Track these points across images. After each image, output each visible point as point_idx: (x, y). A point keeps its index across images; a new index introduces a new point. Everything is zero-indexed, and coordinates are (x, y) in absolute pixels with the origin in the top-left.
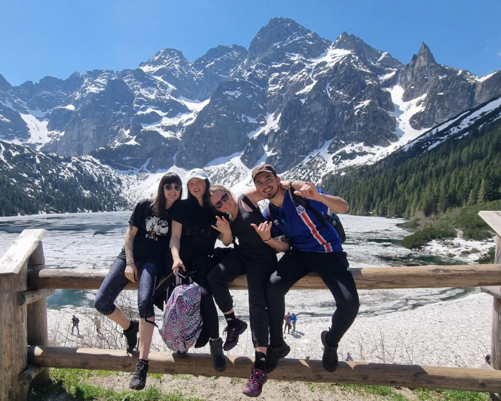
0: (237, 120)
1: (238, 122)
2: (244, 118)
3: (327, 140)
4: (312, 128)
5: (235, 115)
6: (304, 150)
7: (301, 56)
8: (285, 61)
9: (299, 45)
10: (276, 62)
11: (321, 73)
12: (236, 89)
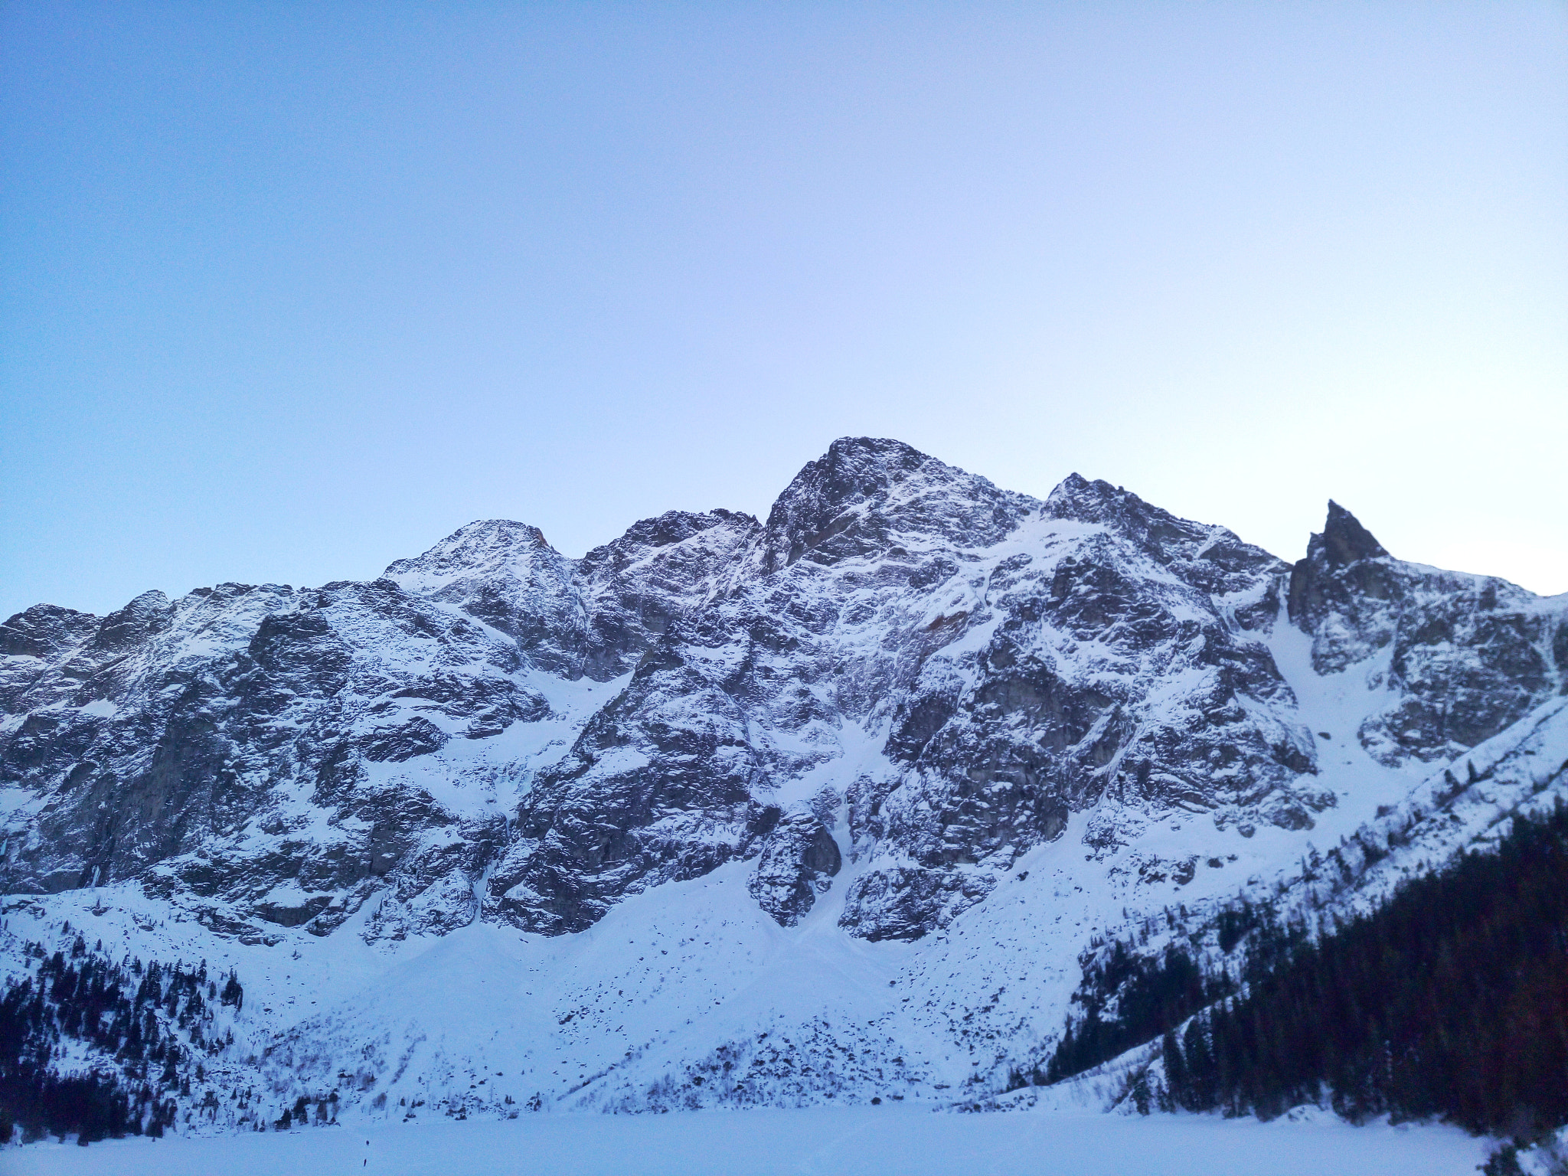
7: (943, 542)
8: (889, 556)
9: (933, 509)
10: (859, 559)
11: (1014, 589)
12: (728, 640)
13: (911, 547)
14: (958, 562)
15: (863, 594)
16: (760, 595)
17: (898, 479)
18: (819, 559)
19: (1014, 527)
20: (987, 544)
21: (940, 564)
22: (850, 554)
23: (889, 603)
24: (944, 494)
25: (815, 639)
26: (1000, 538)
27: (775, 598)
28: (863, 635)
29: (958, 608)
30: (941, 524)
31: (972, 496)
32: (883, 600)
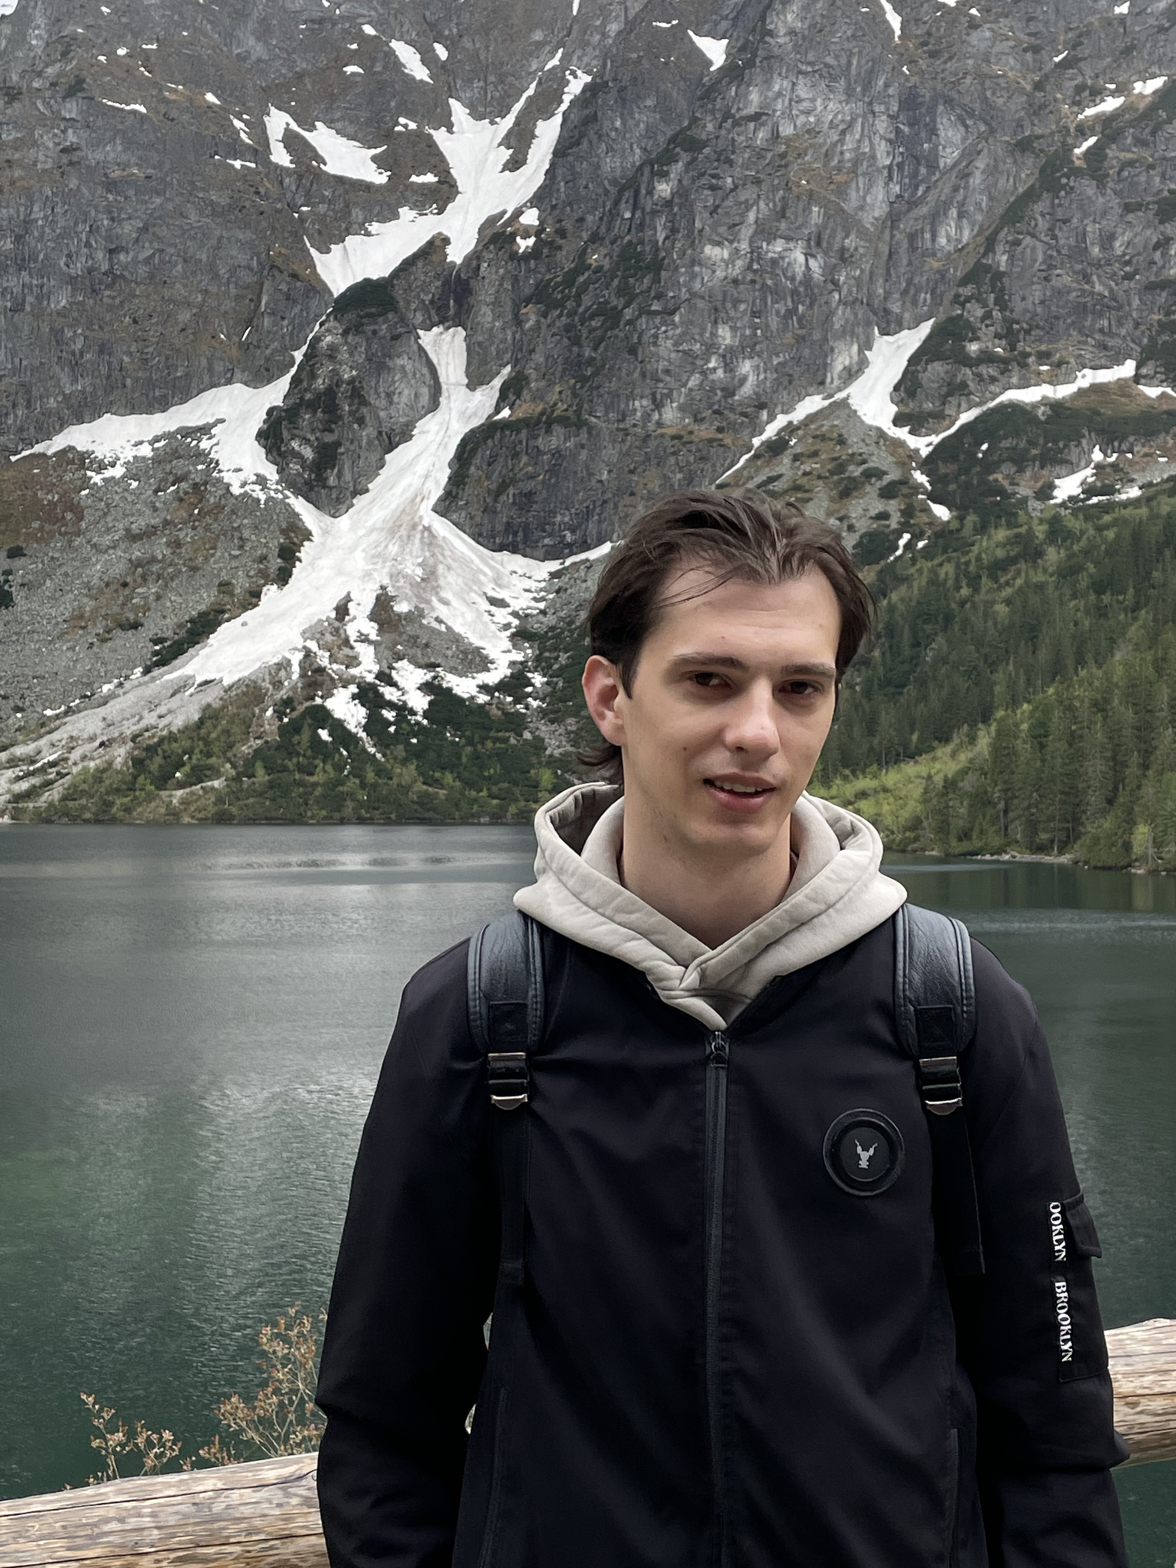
0: (236, 149)
1: (238, 164)
2: (291, 141)
3: (884, 332)
4: (779, 246)
5: (219, 116)
6: (729, 392)
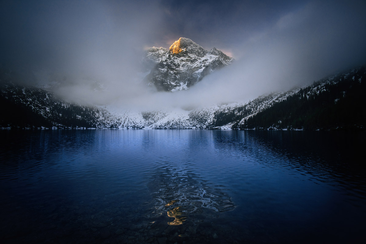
1: (166, 84)
2: (169, 82)
5: (164, 80)
7: (195, 56)
8: (188, 57)
9: (194, 51)
10: (183, 57)
11: (206, 64)
12: (164, 68)
13: (191, 56)
14: (198, 59)
15: (184, 63)
16: (169, 61)
17: (190, 45)
18: (177, 57)
19: (205, 55)
20: (202, 57)
21: (195, 59)
22: (182, 56)
23: (188, 64)
24: (196, 48)
25: (177, 69)
26: (203, 56)
27: (171, 62)
28: (184, 69)
29: (197, 66)
30: (195, 53)
31: (200, 49)
32: (187, 64)
